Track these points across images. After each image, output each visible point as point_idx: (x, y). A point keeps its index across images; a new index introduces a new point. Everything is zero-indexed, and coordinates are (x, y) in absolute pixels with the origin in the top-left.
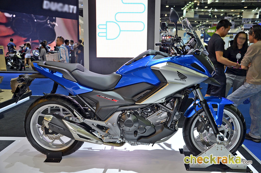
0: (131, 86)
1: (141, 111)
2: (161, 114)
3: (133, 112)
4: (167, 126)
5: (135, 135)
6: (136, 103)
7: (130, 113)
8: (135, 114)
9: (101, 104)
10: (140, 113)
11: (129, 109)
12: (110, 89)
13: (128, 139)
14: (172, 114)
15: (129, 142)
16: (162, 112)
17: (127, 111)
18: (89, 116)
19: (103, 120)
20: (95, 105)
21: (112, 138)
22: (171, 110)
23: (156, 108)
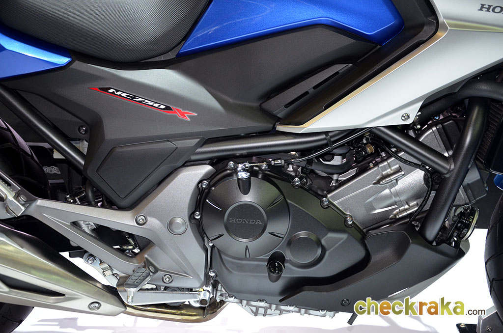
0: (266, 41)
1: (304, 164)
2: (397, 180)
3: (264, 166)
4: (422, 233)
5: (274, 275)
6: (280, 128)
7: (253, 173)
8: (275, 176)
9: (113, 130)
10: (295, 171)
11: (244, 152)
12: (157, 59)
13: (239, 292)
14: (452, 179)
15: (245, 302)
16: (399, 170)
17: (237, 163)
18: (62, 181)
19: (124, 203)
20: (85, 131)
21: (166, 288)
22: (445, 159)
23: (370, 149)
